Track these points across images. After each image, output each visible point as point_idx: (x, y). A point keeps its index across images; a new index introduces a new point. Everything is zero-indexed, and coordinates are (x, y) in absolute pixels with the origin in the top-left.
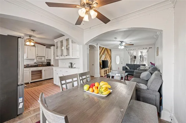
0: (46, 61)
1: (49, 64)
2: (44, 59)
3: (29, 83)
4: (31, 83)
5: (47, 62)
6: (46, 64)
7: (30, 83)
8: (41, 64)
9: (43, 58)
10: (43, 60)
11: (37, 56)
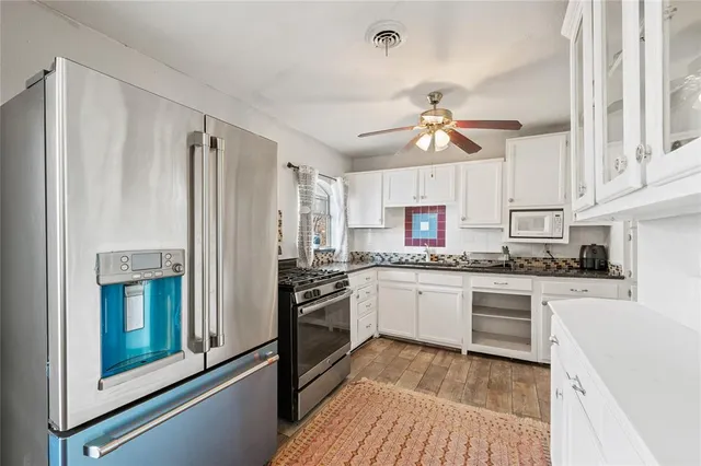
0: (566, 241)
1: (594, 263)
2: (553, 228)
3: (459, 351)
4: (470, 353)
5: (584, 247)
6: (577, 257)
7: (464, 353)
8: (541, 254)
9: (548, 217)
10: (547, 231)
11: (511, 211)
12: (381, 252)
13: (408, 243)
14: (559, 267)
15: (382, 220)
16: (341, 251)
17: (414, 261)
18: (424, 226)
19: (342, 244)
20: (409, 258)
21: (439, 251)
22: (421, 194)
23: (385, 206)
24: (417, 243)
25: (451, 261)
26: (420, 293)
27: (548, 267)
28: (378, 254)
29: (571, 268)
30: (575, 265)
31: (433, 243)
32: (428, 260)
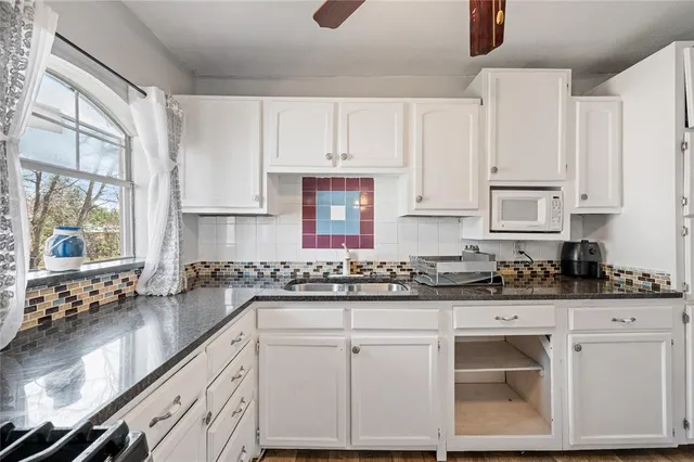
0: (565, 236)
2: (548, 216)
3: (433, 454)
10: (542, 220)
11: (492, 188)
12: (257, 261)
13: (308, 243)
14: (534, 274)
15: (261, 199)
16: (161, 268)
17: (320, 274)
18: (338, 213)
19: (163, 250)
20: (310, 270)
21: (363, 255)
22: (341, 150)
23: (266, 170)
24: (324, 242)
25: (383, 272)
26: (356, 351)
27: (520, 274)
28: (250, 265)
29: (547, 274)
30: (552, 270)
31: (352, 242)
32: (345, 272)
